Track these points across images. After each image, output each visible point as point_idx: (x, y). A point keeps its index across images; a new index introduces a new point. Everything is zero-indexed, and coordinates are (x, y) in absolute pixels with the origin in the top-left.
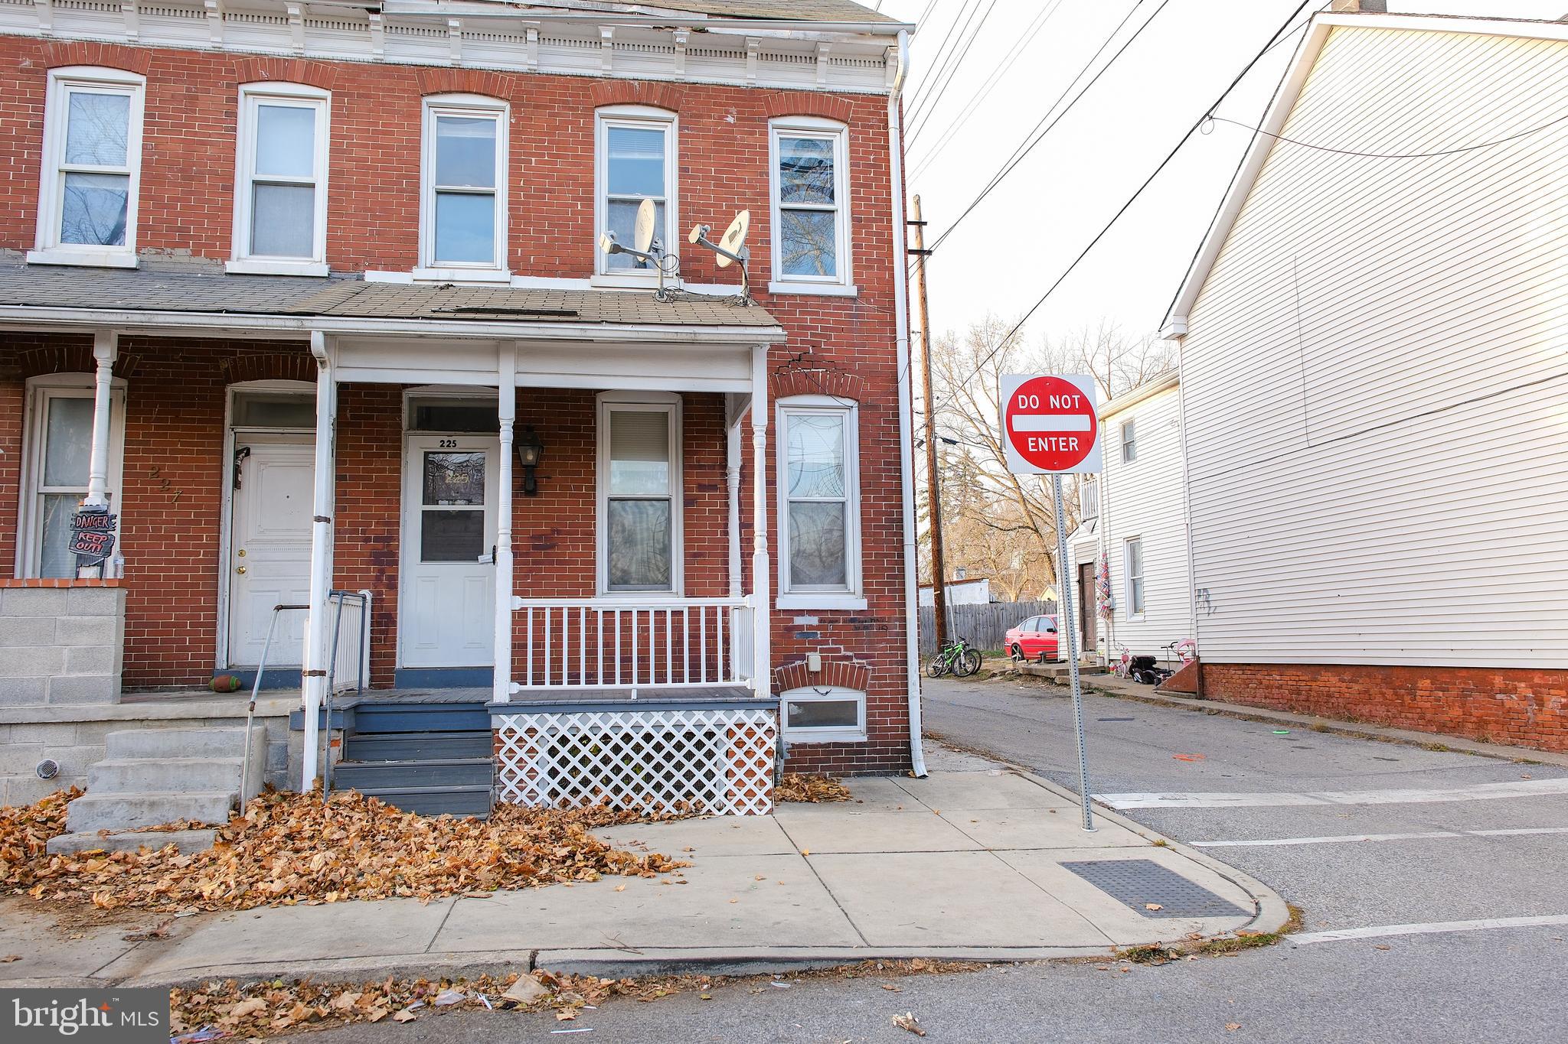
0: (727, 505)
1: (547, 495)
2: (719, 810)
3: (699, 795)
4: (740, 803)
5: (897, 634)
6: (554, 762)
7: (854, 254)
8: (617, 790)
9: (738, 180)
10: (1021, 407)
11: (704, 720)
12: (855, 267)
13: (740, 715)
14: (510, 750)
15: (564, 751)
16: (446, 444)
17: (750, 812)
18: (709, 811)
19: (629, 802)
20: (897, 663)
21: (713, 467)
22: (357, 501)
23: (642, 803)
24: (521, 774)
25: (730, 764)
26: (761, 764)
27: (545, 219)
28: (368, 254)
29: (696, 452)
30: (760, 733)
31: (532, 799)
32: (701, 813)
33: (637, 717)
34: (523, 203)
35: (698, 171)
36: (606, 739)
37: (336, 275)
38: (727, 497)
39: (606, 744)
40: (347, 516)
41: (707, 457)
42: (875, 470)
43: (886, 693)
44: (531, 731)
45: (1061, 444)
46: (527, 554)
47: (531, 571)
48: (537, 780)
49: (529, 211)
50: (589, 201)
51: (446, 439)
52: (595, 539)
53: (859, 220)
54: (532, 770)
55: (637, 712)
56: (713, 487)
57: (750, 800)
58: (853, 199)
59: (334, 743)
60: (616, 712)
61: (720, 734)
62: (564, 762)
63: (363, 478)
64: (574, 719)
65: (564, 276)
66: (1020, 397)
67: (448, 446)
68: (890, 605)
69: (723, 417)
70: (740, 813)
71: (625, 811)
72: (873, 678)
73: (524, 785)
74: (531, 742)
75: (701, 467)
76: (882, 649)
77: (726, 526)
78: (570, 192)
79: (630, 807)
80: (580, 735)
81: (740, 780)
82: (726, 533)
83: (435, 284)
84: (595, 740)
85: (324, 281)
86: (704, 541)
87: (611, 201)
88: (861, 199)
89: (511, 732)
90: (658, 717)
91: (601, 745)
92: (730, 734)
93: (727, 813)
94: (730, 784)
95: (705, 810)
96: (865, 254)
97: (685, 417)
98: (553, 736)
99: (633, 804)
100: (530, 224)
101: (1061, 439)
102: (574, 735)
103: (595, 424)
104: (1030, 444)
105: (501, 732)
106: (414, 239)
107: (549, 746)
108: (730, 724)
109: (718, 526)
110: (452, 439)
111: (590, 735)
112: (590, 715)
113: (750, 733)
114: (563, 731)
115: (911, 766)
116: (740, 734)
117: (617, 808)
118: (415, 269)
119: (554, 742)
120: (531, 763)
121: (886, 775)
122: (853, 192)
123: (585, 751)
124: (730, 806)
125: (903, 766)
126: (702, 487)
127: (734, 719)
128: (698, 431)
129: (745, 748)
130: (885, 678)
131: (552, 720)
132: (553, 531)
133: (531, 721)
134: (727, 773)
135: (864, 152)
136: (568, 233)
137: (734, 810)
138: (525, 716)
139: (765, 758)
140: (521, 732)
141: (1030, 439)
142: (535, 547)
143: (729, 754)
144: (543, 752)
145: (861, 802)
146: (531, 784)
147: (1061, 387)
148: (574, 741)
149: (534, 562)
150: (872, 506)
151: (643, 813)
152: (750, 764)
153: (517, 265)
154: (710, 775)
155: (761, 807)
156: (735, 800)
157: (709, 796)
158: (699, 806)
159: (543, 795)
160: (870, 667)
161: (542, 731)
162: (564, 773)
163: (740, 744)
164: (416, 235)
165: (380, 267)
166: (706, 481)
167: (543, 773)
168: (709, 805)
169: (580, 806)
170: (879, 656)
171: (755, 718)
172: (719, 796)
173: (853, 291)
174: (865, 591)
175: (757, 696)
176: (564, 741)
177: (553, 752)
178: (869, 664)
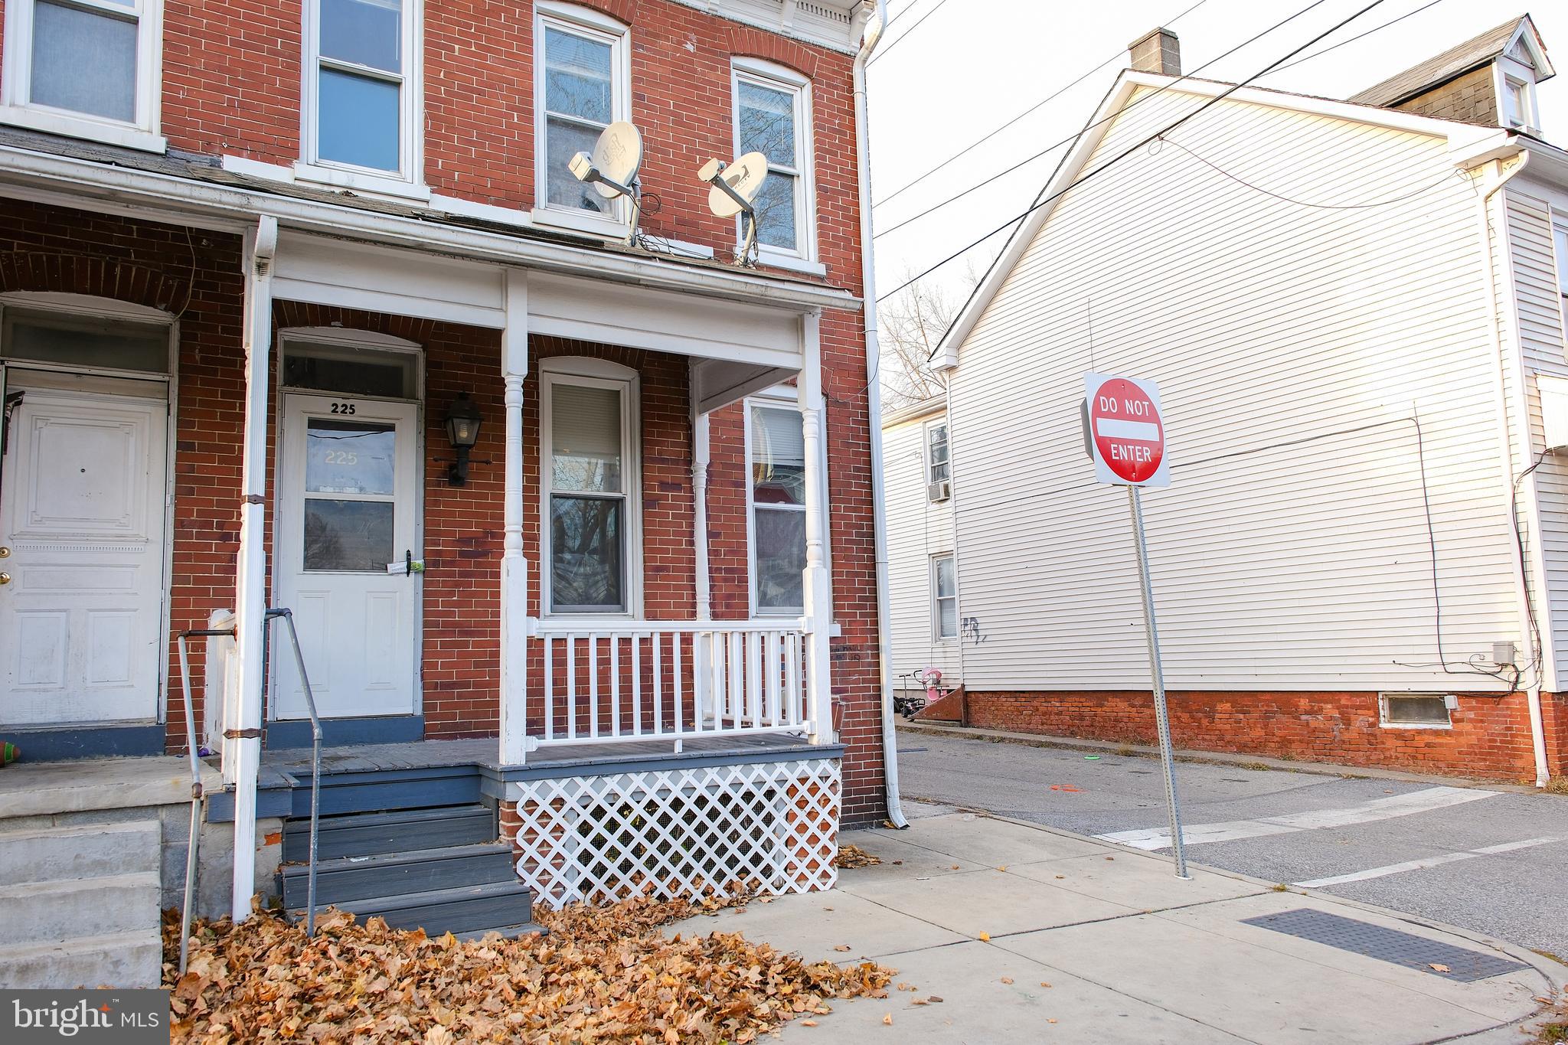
0: (692, 508)
1: (478, 486)
2: (778, 888)
3: (756, 872)
4: (802, 877)
5: (870, 664)
6: (586, 843)
7: (820, 227)
8: (663, 873)
9: (699, 120)
10: (1103, 410)
11: (765, 776)
12: (821, 243)
13: (803, 767)
14: (531, 831)
15: (599, 827)
16: (340, 409)
17: (814, 888)
18: (766, 890)
19: (676, 889)
20: (870, 697)
21: (676, 462)
22: (211, 481)
23: (691, 888)
24: (545, 863)
25: (791, 830)
26: (825, 827)
27: (473, 126)
28: (228, 133)
29: (658, 443)
30: (824, 788)
31: (558, 895)
32: (757, 894)
33: (688, 776)
34: (443, 101)
35: (655, 101)
36: (652, 807)
37: (177, 153)
38: (692, 499)
39: (651, 814)
40: (196, 502)
41: (670, 448)
42: (845, 476)
43: (860, 732)
44: (558, 802)
45: (1138, 453)
46: (452, 563)
47: (457, 585)
48: (565, 868)
49: (451, 111)
50: (528, 114)
51: (340, 402)
52: (538, 545)
53: (826, 190)
54: (558, 856)
55: (688, 769)
56: (676, 486)
57: (813, 873)
58: (818, 165)
59: (270, 839)
60: (663, 771)
61: (781, 792)
62: (599, 842)
63: (221, 449)
64: (612, 783)
65: (498, 203)
66: (1102, 398)
67: (343, 412)
68: (863, 631)
69: (687, 402)
70: (802, 890)
71: (671, 900)
72: (848, 716)
73: (546, 877)
74: (557, 818)
75: (663, 461)
76: (857, 681)
77: (692, 534)
78: (504, 97)
79: (677, 895)
80: (619, 804)
81: (802, 848)
82: (692, 543)
83: (326, 188)
84: (639, 810)
85: (160, 159)
86: (667, 551)
87: (551, 121)
88: (827, 166)
89: (531, 804)
90: (712, 774)
91: (645, 816)
92: (792, 791)
93: (786, 893)
94: (791, 855)
95: (760, 890)
96: (831, 229)
97: (643, 398)
98: (585, 807)
99: (681, 890)
100: (454, 130)
101: (1137, 448)
102: (612, 805)
103: (538, 397)
104: (1114, 452)
105: (520, 805)
106: (293, 123)
107: (580, 820)
108: (793, 779)
109: (682, 534)
110: (348, 403)
111: (632, 803)
112: (632, 776)
113: (814, 789)
114: (599, 800)
115: (887, 816)
116: (803, 790)
117: (662, 898)
118: (296, 164)
119: (586, 815)
120: (557, 847)
121: (861, 827)
122: (817, 157)
123: (625, 825)
124: (791, 882)
125: (878, 816)
126: (664, 486)
127: (797, 773)
128: (659, 417)
129: (808, 809)
130: (857, 715)
131: (585, 785)
132: (486, 534)
133: (558, 788)
134: (787, 842)
135: (830, 115)
136: (502, 149)
137: (795, 887)
138: (551, 783)
139: (829, 819)
140: (544, 805)
141: (1112, 446)
142: (462, 554)
143: (790, 817)
144: (571, 830)
145: (899, 863)
146: (557, 876)
148: (612, 812)
149: (462, 574)
150: (843, 517)
151: (692, 900)
152: (813, 827)
153: (435, 179)
154: (768, 845)
155: (824, 881)
156: (797, 874)
157: (767, 872)
158: (753, 886)
159: (572, 889)
160: (844, 703)
161: (571, 802)
162: (599, 856)
163: (802, 803)
164: (297, 116)
165: (245, 153)
166: (669, 478)
167: (572, 859)
168: (766, 883)
169: (616, 900)
170: (853, 690)
171: (819, 770)
172: (778, 871)
173: (819, 268)
174: (835, 615)
175: (815, 742)
176: (598, 813)
177: (584, 829)
178: (843, 699)
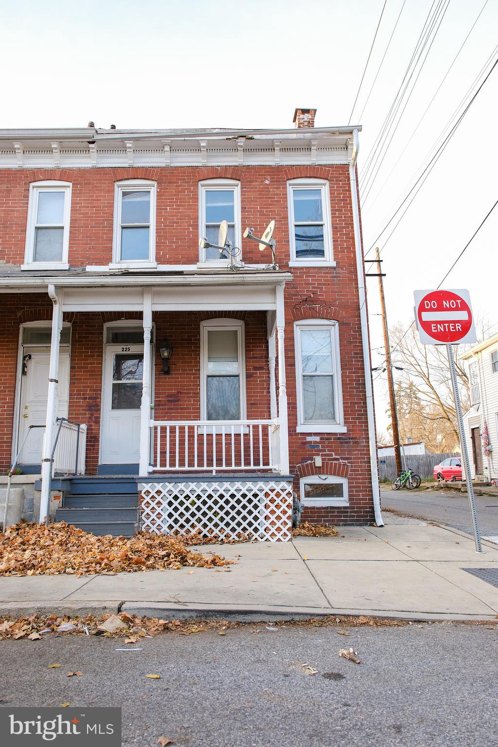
0: (269, 377)
1: (175, 374)
2: (262, 538)
3: (250, 530)
4: (273, 535)
5: (364, 446)
6: (171, 510)
7: (334, 245)
8: (205, 526)
9: (272, 211)
10: (426, 307)
11: (252, 487)
12: (335, 252)
13: (272, 484)
14: (148, 503)
15: (176, 504)
16: (125, 350)
17: (279, 540)
18: (256, 539)
19: (212, 533)
20: (365, 462)
21: (261, 358)
22: (80, 379)
23: (219, 533)
24: (153, 516)
25: (267, 512)
26: (285, 512)
27: (174, 236)
28: (88, 258)
29: (252, 350)
30: (284, 494)
31: (159, 529)
32: (252, 540)
33: (215, 485)
34: (163, 229)
35: (251, 208)
36: (199, 497)
37: (72, 269)
38: (269, 373)
39: (199, 500)
40: (76, 387)
41: (258, 353)
42: (348, 357)
43: (359, 479)
44: (159, 492)
45: (451, 327)
46: (165, 405)
47: (167, 413)
48: (161, 519)
49: (166, 233)
50: (196, 226)
51: (125, 347)
52: (199, 396)
53: (336, 228)
54: (159, 514)
55: (215, 482)
56: (261, 368)
57: (279, 533)
58: (332, 217)
59: (56, 498)
60: (204, 482)
61: (261, 495)
62: (176, 509)
63: (83, 367)
64: (181, 486)
65: (184, 263)
66: (426, 302)
67: (126, 351)
68: (360, 430)
69: (266, 332)
70: (273, 540)
71: (209, 537)
72: (351, 471)
73: (155, 522)
74: (159, 499)
75: (255, 358)
76: (357, 454)
77: (269, 388)
78: (186, 222)
79: (212, 535)
80: (184, 495)
81: (273, 521)
82: (269, 392)
83: (120, 270)
84: (193, 498)
85: (67, 272)
86: (257, 396)
87: (207, 227)
88: (337, 217)
89: (148, 492)
90: (227, 485)
91: (196, 500)
92: (267, 495)
93: (266, 540)
94: (267, 524)
95: (254, 538)
96: (339, 245)
97: (246, 332)
98: (170, 495)
99: (214, 534)
100: (167, 239)
101: (451, 325)
102: (182, 495)
103: (199, 337)
104: (433, 328)
105: (143, 492)
106: (110, 249)
107: (168, 501)
108: (267, 489)
109: (264, 388)
110: (128, 347)
111: (190, 495)
112: (190, 483)
113: (278, 495)
114: (176, 492)
115: (375, 521)
116: (273, 495)
117: (205, 536)
118: (110, 264)
119: (171, 498)
120: (159, 510)
121: (361, 525)
122: (332, 214)
123: (187, 503)
124: (268, 536)
125: (370, 520)
126: (255, 368)
127: (269, 487)
128: (253, 339)
129: (276, 503)
130: (358, 471)
131: (170, 486)
132: (178, 393)
133: (159, 487)
134: (265, 517)
135: (337, 194)
136: (186, 242)
137: (270, 538)
138: (156, 484)
139: (287, 509)
140: (153, 493)
141: (432, 325)
142: (169, 401)
143: (266, 506)
144: (165, 504)
145: (344, 537)
146: (159, 522)
147: (449, 296)
148: (181, 498)
149: (169, 409)
150: (348, 377)
151: (220, 539)
152: (278, 512)
153: (160, 260)
154: (256, 518)
155: (285, 537)
156: (270, 533)
157: (256, 530)
158: (250, 536)
159: (165, 528)
160: (350, 465)
161: (164, 492)
162: (176, 515)
163: (272, 501)
164: (111, 248)
165: (93, 264)
166: (257, 365)
167: (165, 515)
168: (256, 535)
169: (184, 534)
170: (355, 458)
171: (280, 486)
172: (261, 530)
173: (334, 264)
174: (345, 422)
175: (282, 474)
176: (176, 498)
177: (170, 504)
178: (349, 463)
